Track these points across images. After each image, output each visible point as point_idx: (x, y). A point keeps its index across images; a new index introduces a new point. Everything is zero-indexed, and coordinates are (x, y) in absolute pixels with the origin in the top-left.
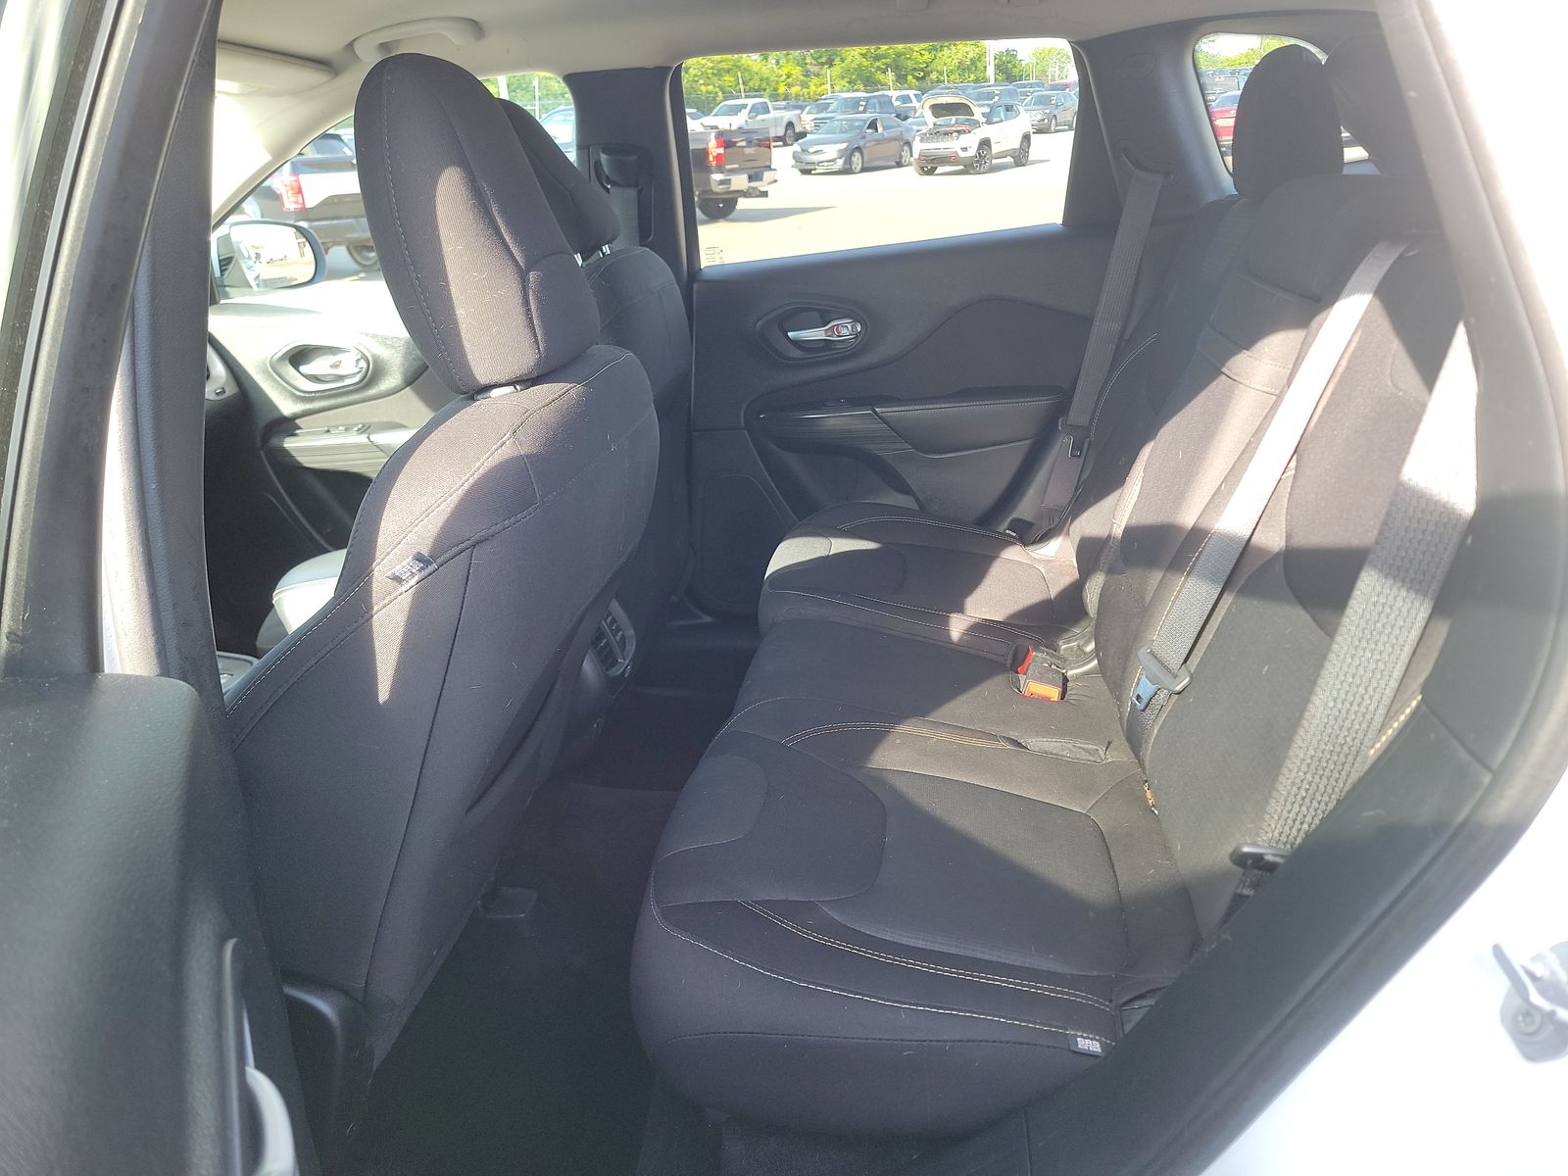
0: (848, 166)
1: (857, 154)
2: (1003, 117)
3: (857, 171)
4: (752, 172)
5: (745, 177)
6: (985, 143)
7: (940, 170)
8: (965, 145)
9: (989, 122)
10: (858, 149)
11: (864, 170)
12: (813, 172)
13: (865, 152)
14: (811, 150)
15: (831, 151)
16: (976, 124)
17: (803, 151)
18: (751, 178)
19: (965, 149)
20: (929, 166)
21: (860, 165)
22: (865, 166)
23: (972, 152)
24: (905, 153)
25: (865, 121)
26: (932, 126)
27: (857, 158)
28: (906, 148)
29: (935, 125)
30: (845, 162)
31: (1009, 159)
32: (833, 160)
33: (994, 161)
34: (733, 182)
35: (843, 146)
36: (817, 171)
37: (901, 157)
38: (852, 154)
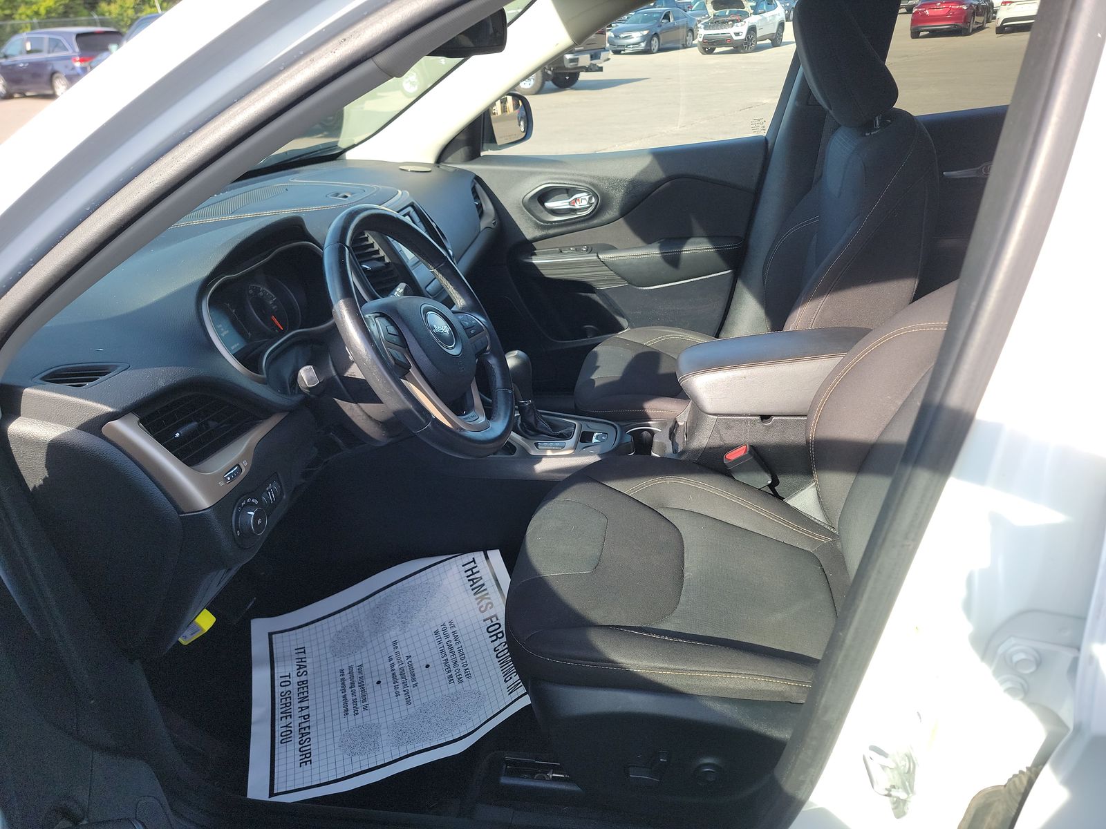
0: (649, 48)
1: (655, 39)
2: (765, 8)
3: (655, 51)
4: (593, 52)
5: (589, 56)
6: (752, 29)
7: (718, 50)
8: (738, 31)
9: (755, 13)
10: (656, 35)
11: (660, 50)
12: (622, 52)
13: (661, 36)
14: (622, 36)
15: (636, 36)
16: (746, 15)
17: (616, 36)
18: (592, 58)
19: (737, 34)
20: (709, 47)
21: (657, 47)
22: (661, 47)
23: (743, 37)
24: (689, 38)
25: (661, 13)
26: (712, 17)
27: (655, 42)
28: (690, 34)
29: (714, 15)
30: (646, 45)
31: (768, 41)
32: (638, 43)
33: (758, 43)
34: (580, 60)
35: (645, 33)
36: (626, 52)
37: (686, 41)
38: (651, 39)
